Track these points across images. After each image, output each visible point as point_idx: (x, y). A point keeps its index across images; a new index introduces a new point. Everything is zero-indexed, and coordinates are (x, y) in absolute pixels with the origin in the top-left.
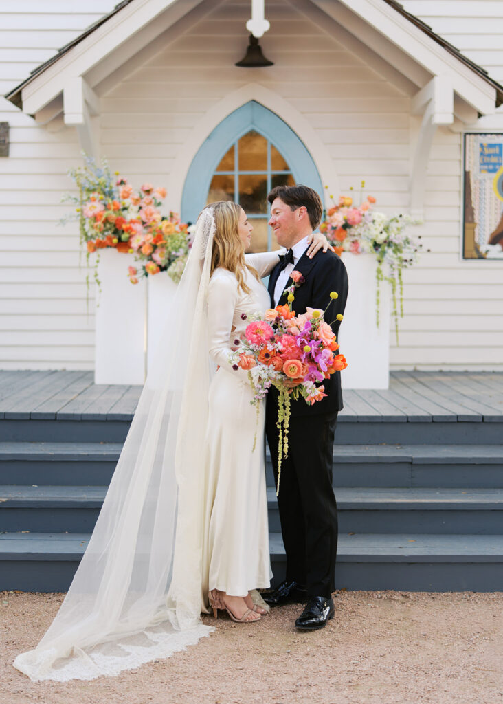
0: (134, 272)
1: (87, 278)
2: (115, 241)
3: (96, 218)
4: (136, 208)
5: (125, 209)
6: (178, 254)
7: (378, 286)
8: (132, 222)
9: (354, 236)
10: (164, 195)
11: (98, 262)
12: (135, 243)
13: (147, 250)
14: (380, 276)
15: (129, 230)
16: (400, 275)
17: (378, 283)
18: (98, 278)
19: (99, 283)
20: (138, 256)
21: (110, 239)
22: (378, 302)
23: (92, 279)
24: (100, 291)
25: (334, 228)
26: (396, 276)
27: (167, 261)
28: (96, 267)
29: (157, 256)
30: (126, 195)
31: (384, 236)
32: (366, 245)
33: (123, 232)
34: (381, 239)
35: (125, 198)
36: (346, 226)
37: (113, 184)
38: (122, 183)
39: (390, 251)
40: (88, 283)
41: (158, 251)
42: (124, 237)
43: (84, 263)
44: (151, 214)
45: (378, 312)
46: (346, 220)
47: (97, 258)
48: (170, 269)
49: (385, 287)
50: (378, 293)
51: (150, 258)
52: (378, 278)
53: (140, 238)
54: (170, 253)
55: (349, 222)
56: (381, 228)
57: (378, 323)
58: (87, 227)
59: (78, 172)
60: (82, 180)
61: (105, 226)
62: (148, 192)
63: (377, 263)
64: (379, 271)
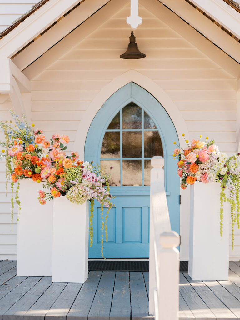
0: (43, 195)
1: (12, 199)
2: (30, 173)
3: (17, 156)
4: (47, 150)
5: (39, 151)
6: (74, 182)
7: (222, 206)
8: (43, 159)
9: (204, 169)
10: (67, 141)
11: (18, 188)
12: (44, 174)
13: (52, 179)
14: (223, 198)
15: (41, 165)
16: (237, 197)
17: (221, 203)
18: (18, 199)
19: (19, 203)
20: (46, 183)
21: (27, 172)
22: (221, 217)
23: (15, 201)
24: (20, 209)
25: (189, 163)
26: (235, 198)
27: (66, 187)
28: (17, 192)
29: (59, 184)
30: (39, 140)
31: (226, 169)
32: (212, 175)
33: (37, 166)
34: (223, 171)
35: (38, 143)
36: (198, 162)
37: (31, 133)
38: (39, 132)
39: (230, 180)
40: (13, 203)
41: (60, 180)
42: (37, 170)
43: (10, 190)
44: (57, 154)
45: (221, 224)
46: (198, 158)
47: (18, 186)
48: (69, 193)
49: (227, 206)
50: (222, 210)
51: (54, 185)
52: (221, 200)
53: (48, 171)
54: (68, 181)
55: (200, 160)
56: (223, 164)
57: (221, 233)
58: (12, 164)
59: (6, 124)
60: (9, 131)
61: (23, 163)
62: (57, 139)
63: (221, 188)
64: (223, 195)
